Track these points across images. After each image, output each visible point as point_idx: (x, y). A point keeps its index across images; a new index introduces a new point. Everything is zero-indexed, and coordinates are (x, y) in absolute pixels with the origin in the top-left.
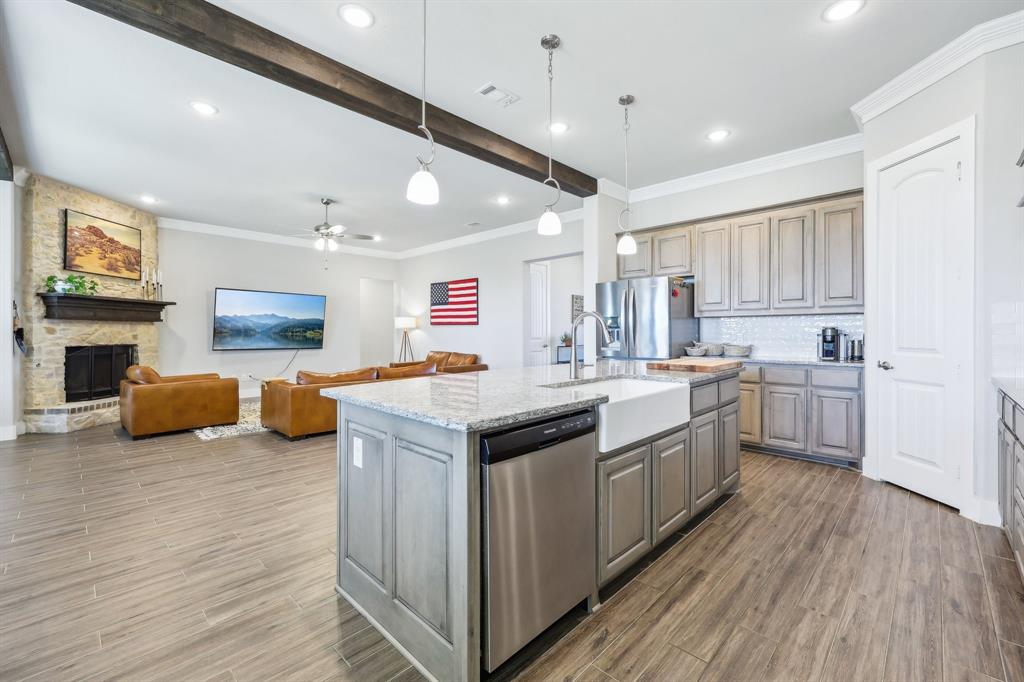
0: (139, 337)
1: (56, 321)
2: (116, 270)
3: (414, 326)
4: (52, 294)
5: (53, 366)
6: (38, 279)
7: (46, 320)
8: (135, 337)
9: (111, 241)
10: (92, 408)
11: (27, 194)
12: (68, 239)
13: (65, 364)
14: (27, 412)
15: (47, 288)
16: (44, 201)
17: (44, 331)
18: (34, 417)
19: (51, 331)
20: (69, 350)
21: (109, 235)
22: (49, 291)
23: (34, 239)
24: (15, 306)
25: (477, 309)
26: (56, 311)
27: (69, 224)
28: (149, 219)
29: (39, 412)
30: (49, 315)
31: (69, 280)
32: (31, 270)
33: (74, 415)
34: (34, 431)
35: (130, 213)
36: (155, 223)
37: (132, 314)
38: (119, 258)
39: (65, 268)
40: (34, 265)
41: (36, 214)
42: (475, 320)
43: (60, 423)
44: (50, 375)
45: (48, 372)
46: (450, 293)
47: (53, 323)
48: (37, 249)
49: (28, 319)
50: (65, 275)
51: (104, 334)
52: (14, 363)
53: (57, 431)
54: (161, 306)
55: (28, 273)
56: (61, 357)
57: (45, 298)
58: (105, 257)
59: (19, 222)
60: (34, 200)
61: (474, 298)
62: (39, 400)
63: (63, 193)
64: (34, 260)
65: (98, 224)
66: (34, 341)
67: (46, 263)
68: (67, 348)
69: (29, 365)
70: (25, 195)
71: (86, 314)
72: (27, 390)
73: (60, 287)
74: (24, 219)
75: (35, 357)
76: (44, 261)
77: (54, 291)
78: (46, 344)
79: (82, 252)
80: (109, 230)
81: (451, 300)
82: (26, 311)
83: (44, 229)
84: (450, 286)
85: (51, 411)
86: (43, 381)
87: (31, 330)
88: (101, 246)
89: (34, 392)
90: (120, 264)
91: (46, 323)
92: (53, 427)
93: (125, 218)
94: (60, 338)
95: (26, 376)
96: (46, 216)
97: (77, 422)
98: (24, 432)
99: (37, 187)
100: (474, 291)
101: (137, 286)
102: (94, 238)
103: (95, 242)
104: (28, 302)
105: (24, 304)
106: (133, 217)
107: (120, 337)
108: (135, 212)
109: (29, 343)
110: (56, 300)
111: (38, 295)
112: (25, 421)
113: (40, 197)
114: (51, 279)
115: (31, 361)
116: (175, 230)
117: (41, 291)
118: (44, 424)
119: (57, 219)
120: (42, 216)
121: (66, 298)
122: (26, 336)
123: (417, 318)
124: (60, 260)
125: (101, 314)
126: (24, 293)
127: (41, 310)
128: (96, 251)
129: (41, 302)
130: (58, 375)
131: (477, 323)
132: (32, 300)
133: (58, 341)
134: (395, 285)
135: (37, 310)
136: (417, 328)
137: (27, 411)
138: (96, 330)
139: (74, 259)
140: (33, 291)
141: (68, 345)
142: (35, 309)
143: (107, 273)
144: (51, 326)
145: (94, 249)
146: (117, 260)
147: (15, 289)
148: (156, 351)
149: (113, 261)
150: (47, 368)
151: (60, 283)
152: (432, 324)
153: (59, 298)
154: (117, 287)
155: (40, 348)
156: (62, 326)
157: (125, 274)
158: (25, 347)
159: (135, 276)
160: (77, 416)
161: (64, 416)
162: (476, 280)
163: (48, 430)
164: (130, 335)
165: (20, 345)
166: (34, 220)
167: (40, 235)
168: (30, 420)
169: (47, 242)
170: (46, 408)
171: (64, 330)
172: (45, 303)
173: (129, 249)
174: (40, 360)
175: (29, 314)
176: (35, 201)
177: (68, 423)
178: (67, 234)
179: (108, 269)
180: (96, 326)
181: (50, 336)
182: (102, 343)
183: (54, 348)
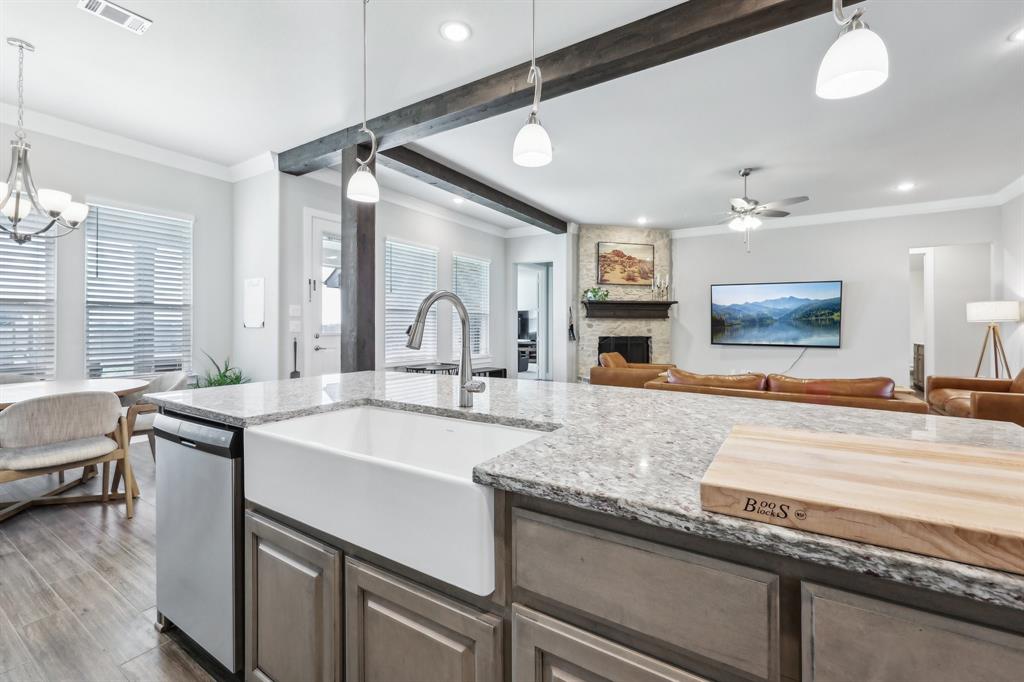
0: (653, 331)
1: (593, 319)
2: (633, 280)
5: (591, 349)
6: (582, 291)
7: (587, 319)
8: (649, 331)
9: (630, 258)
12: (600, 262)
13: (599, 348)
15: (586, 297)
16: (587, 240)
17: (586, 326)
19: (590, 326)
21: (628, 254)
24: (571, 311)
26: (592, 313)
27: (600, 252)
28: (661, 234)
30: (588, 316)
32: (579, 287)
38: (635, 270)
39: (598, 283)
44: (589, 356)
45: (588, 353)
47: (591, 321)
48: (583, 272)
49: (577, 318)
51: (626, 328)
54: (667, 305)
55: (578, 289)
56: (596, 343)
57: (586, 304)
58: (625, 271)
63: (598, 232)
65: (620, 248)
66: (580, 333)
67: (589, 280)
68: (600, 338)
69: (577, 348)
70: (576, 240)
71: (608, 314)
72: (576, 364)
75: (581, 343)
76: (587, 279)
78: (587, 335)
79: (608, 270)
80: (627, 250)
82: (576, 313)
83: (587, 258)
86: (585, 359)
87: (579, 326)
88: (622, 263)
89: (581, 366)
90: (636, 274)
91: (587, 321)
93: (642, 238)
94: (596, 331)
95: (578, 355)
96: (588, 248)
99: (585, 232)
101: (652, 291)
102: (617, 258)
103: (617, 261)
104: (577, 307)
106: (650, 235)
107: (638, 330)
108: (651, 231)
109: (577, 335)
110: (592, 305)
113: (585, 239)
115: (578, 346)
117: (585, 300)
119: (593, 250)
120: (586, 250)
122: (575, 330)
124: (595, 278)
125: (619, 313)
126: (577, 302)
127: (585, 313)
128: (618, 268)
129: (584, 307)
132: (580, 306)
133: (595, 333)
135: (583, 312)
138: (619, 326)
139: (604, 276)
140: (580, 300)
141: (601, 336)
142: (581, 312)
143: (626, 282)
144: (590, 323)
145: (617, 266)
146: (634, 272)
147: (571, 299)
148: (668, 343)
149: (631, 273)
150: (588, 351)
154: (635, 292)
155: (583, 337)
156: (597, 322)
157: (641, 281)
159: (649, 282)
164: (644, 329)
166: (581, 254)
169: (589, 267)
171: (598, 325)
172: (587, 308)
173: (645, 262)
174: (584, 345)
175: (579, 315)
176: (582, 241)
178: (601, 259)
179: (628, 280)
180: (619, 323)
181: (589, 329)
182: (623, 335)
183: (592, 337)
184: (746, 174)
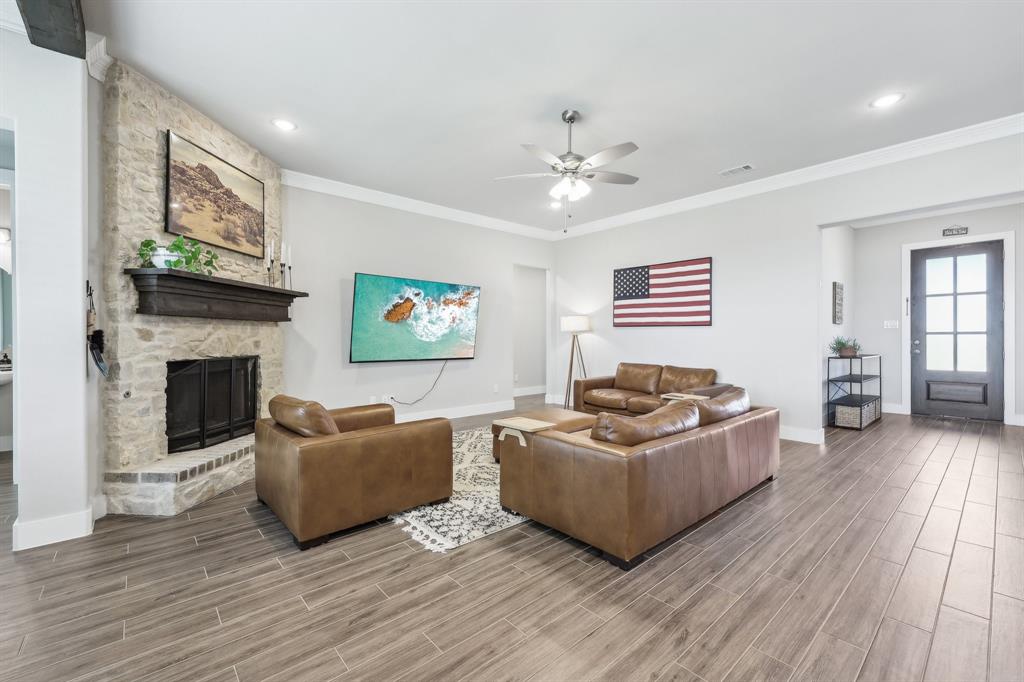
0: (262, 344)
1: (153, 318)
2: (234, 240)
3: (585, 328)
4: (150, 271)
5: (150, 394)
6: (126, 244)
7: (138, 317)
8: (257, 344)
9: (229, 193)
10: (210, 466)
11: (108, 95)
12: (171, 181)
13: (166, 391)
14: (109, 478)
15: (141, 261)
16: (134, 109)
17: (136, 334)
18: (120, 486)
19: (146, 336)
20: (173, 366)
21: (227, 185)
22: (143, 266)
23: (120, 174)
24: (89, 291)
25: (709, 303)
26: (155, 302)
27: (172, 157)
28: (273, 167)
29: (128, 478)
30: (143, 309)
31: (176, 247)
32: (115, 229)
33: (185, 483)
34: (121, 510)
35: (251, 157)
36: (279, 176)
37: (255, 308)
38: (238, 222)
39: (166, 230)
40: (119, 219)
41: (122, 131)
42: (706, 318)
43: (162, 500)
44: (146, 411)
45: (142, 406)
46: (652, 281)
47: (148, 322)
48: (125, 192)
49: (111, 314)
50: (169, 240)
51: (219, 339)
52: (88, 391)
53: (158, 512)
54: (288, 297)
55: (110, 234)
56: (160, 379)
57: (136, 277)
58: (221, 218)
59: (96, 143)
60: (120, 105)
61: (706, 287)
62: (129, 455)
63: (164, 104)
64: (121, 210)
65: (212, 164)
66: (120, 354)
67: (139, 219)
68: (169, 364)
69: (112, 395)
70: (106, 94)
72: (109, 438)
73: (162, 259)
74: (103, 138)
75: (123, 380)
76: (137, 215)
77: (151, 265)
78: (136, 358)
80: (226, 177)
81: (652, 291)
82: (107, 301)
83: (136, 160)
84: (652, 272)
85: (148, 477)
86: (135, 422)
87: (116, 334)
88: (216, 200)
89: (119, 443)
90: (239, 231)
91: (138, 322)
92: (153, 506)
93: (243, 160)
94: (160, 347)
95: (107, 414)
96: (138, 137)
97: (189, 495)
98: (103, 513)
99: (125, 84)
100: (707, 276)
101: (259, 269)
102: (207, 186)
103: (208, 193)
104: (109, 283)
105: (105, 287)
106: (255, 162)
107: (240, 344)
108: (256, 155)
109: (113, 357)
110: (154, 282)
111: (127, 272)
112: (106, 494)
113: (129, 103)
114: (148, 244)
115: (115, 388)
116: (303, 190)
117: (131, 266)
118: (138, 500)
119: (155, 146)
120: (133, 136)
121: (170, 277)
122: (107, 343)
123: (590, 317)
124: (159, 216)
125: (217, 308)
126: (105, 269)
127: (132, 300)
128: (209, 206)
129: (132, 285)
130: (156, 410)
131: (709, 324)
132: (118, 281)
133: (157, 353)
134: (548, 274)
135: (125, 298)
136: (590, 330)
137: (111, 476)
138: (209, 334)
139: (181, 217)
140: (119, 265)
141: (171, 359)
142: (122, 296)
143: (222, 243)
144: (146, 327)
145: (207, 203)
146: (236, 226)
147: (90, 262)
148: (281, 365)
149: (231, 226)
150: (140, 399)
151: (161, 251)
152: (616, 325)
153: (161, 277)
154: (234, 267)
155: (129, 365)
156: (163, 327)
157: (246, 247)
158: (106, 363)
159: (257, 251)
160: (191, 484)
161: (170, 486)
162: (709, 260)
163: (142, 511)
164: (250, 342)
165: (98, 360)
166: (120, 141)
167: (130, 170)
168: (115, 492)
169: (139, 181)
170: (140, 472)
171: (165, 333)
172: (137, 287)
173: (251, 210)
174: (130, 385)
175: (112, 305)
176: (123, 107)
177: (176, 500)
178: (169, 172)
179: (226, 238)
180: (209, 328)
181: (145, 344)
182: (217, 355)
183: (152, 364)
184: (572, 120)
